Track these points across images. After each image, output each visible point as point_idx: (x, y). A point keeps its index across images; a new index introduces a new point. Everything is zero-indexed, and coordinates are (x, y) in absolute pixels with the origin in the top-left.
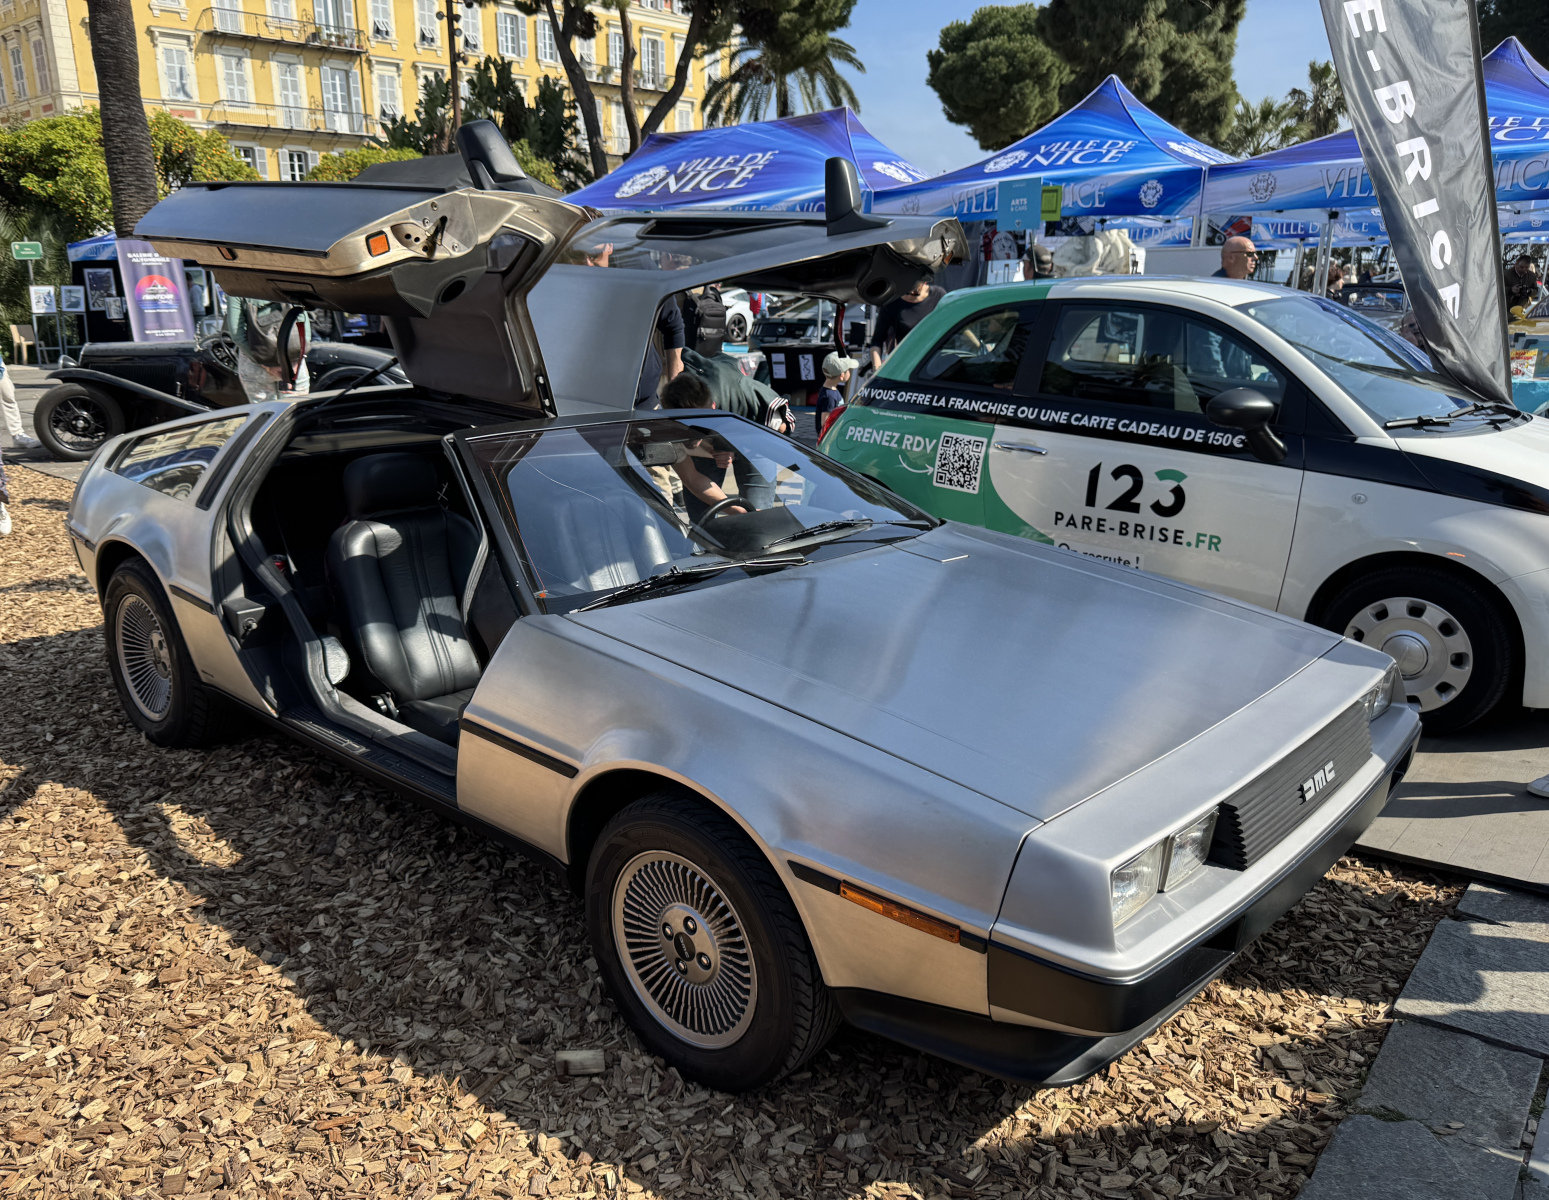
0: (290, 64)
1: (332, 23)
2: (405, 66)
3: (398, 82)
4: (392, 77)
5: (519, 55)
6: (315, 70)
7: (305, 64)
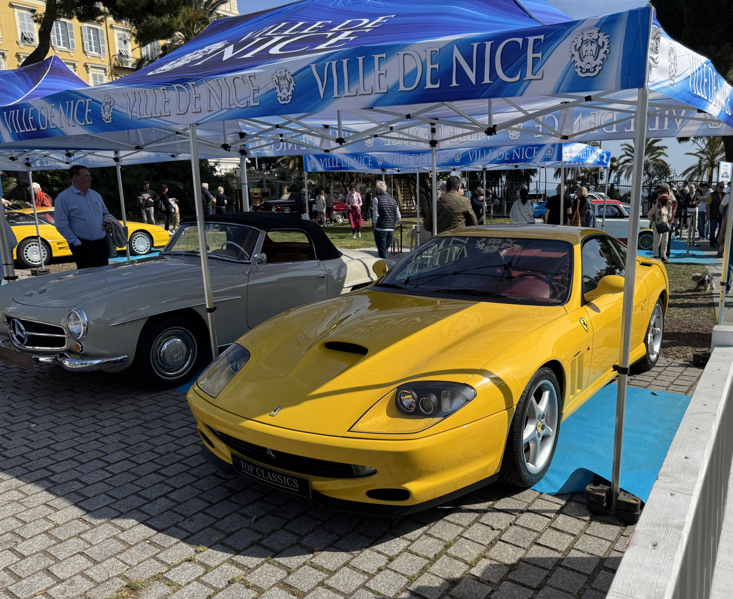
5: (69, 48)
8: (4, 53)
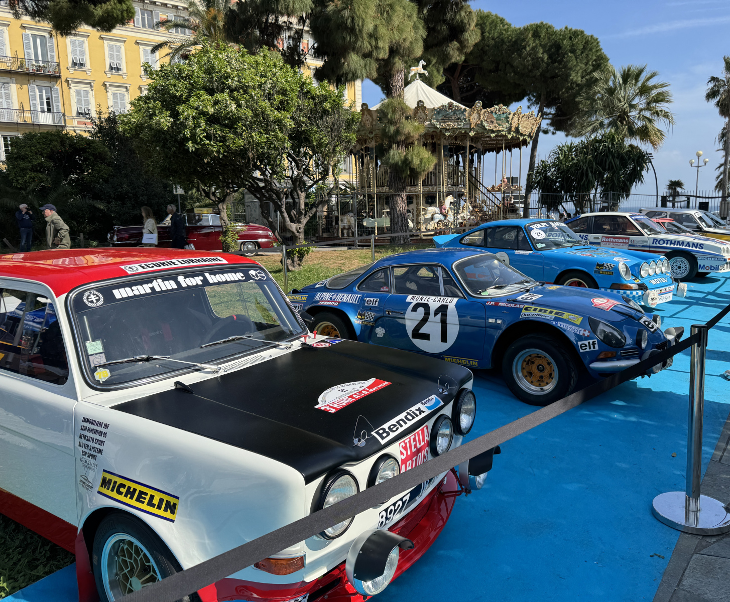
0: (4, 83)
1: (40, 58)
2: (97, 85)
3: (91, 94)
4: (87, 91)
6: (25, 87)
7: (17, 83)
8: (91, 83)
